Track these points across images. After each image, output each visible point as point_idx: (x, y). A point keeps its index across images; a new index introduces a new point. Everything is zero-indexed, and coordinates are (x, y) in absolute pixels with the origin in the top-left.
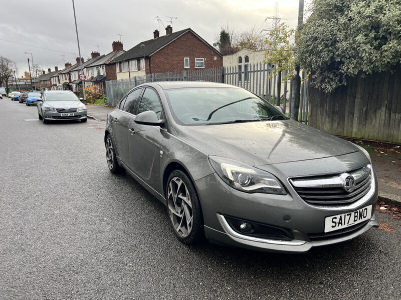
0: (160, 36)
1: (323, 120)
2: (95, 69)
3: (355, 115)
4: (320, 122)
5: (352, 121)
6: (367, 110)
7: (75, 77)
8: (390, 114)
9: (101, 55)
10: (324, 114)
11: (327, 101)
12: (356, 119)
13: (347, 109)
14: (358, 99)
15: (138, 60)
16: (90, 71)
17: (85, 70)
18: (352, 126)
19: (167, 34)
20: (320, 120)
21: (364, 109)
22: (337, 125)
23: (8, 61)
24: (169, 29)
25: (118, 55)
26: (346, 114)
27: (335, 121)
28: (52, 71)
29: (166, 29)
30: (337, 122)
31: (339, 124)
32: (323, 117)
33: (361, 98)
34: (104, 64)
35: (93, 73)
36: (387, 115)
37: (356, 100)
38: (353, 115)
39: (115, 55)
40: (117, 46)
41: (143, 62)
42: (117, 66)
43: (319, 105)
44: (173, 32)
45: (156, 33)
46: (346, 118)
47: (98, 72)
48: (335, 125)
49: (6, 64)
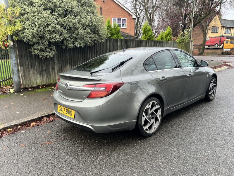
1: (35, 77)
3: (56, 70)
4: (33, 78)
5: (55, 74)
6: (61, 66)
8: (72, 67)
10: (35, 72)
11: (36, 64)
12: (57, 72)
13: (51, 67)
14: (56, 61)
18: (55, 76)
20: (33, 77)
21: (60, 66)
22: (46, 78)
26: (51, 70)
27: (44, 76)
30: (45, 76)
31: (47, 77)
32: (35, 75)
33: (57, 61)
36: (71, 67)
37: (55, 62)
38: (55, 70)
43: (30, 67)
46: (51, 72)
48: (45, 78)
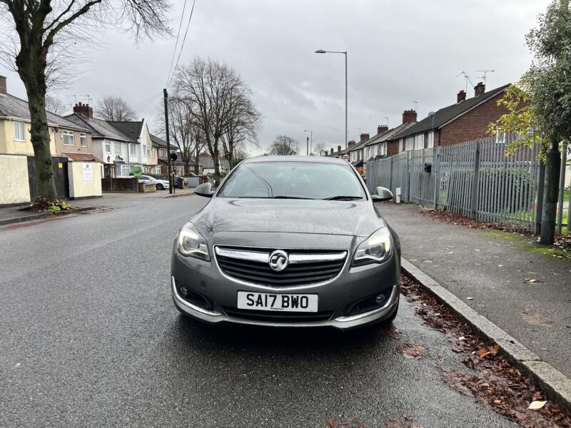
0: (467, 98)
2: (376, 147)
7: (354, 159)
9: (389, 129)
15: (426, 133)
16: (370, 151)
17: (365, 149)
19: (476, 95)
23: (291, 141)
24: (480, 88)
25: (407, 127)
28: (334, 151)
29: (476, 88)
34: (386, 141)
35: (373, 153)
39: (403, 128)
40: (409, 116)
41: (431, 136)
42: (401, 143)
44: (486, 91)
45: (462, 95)
47: (379, 152)
49: (288, 144)
